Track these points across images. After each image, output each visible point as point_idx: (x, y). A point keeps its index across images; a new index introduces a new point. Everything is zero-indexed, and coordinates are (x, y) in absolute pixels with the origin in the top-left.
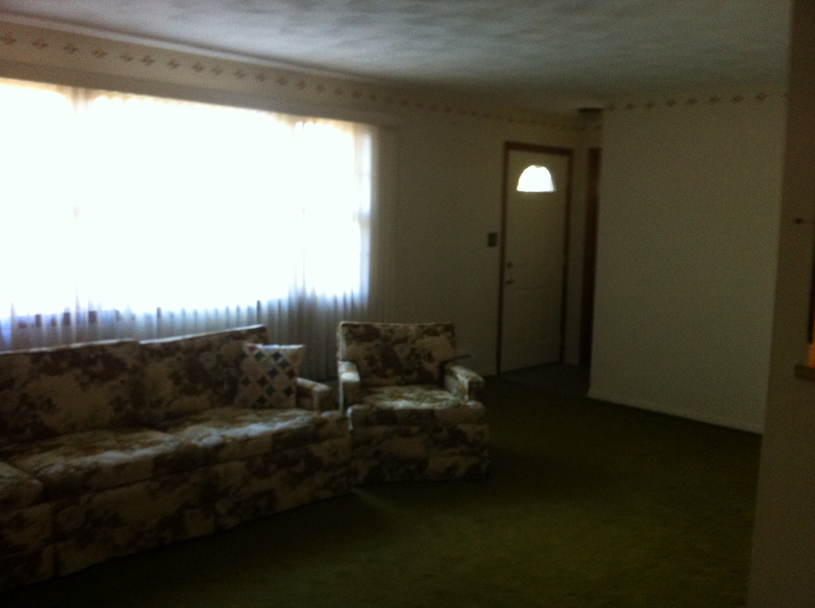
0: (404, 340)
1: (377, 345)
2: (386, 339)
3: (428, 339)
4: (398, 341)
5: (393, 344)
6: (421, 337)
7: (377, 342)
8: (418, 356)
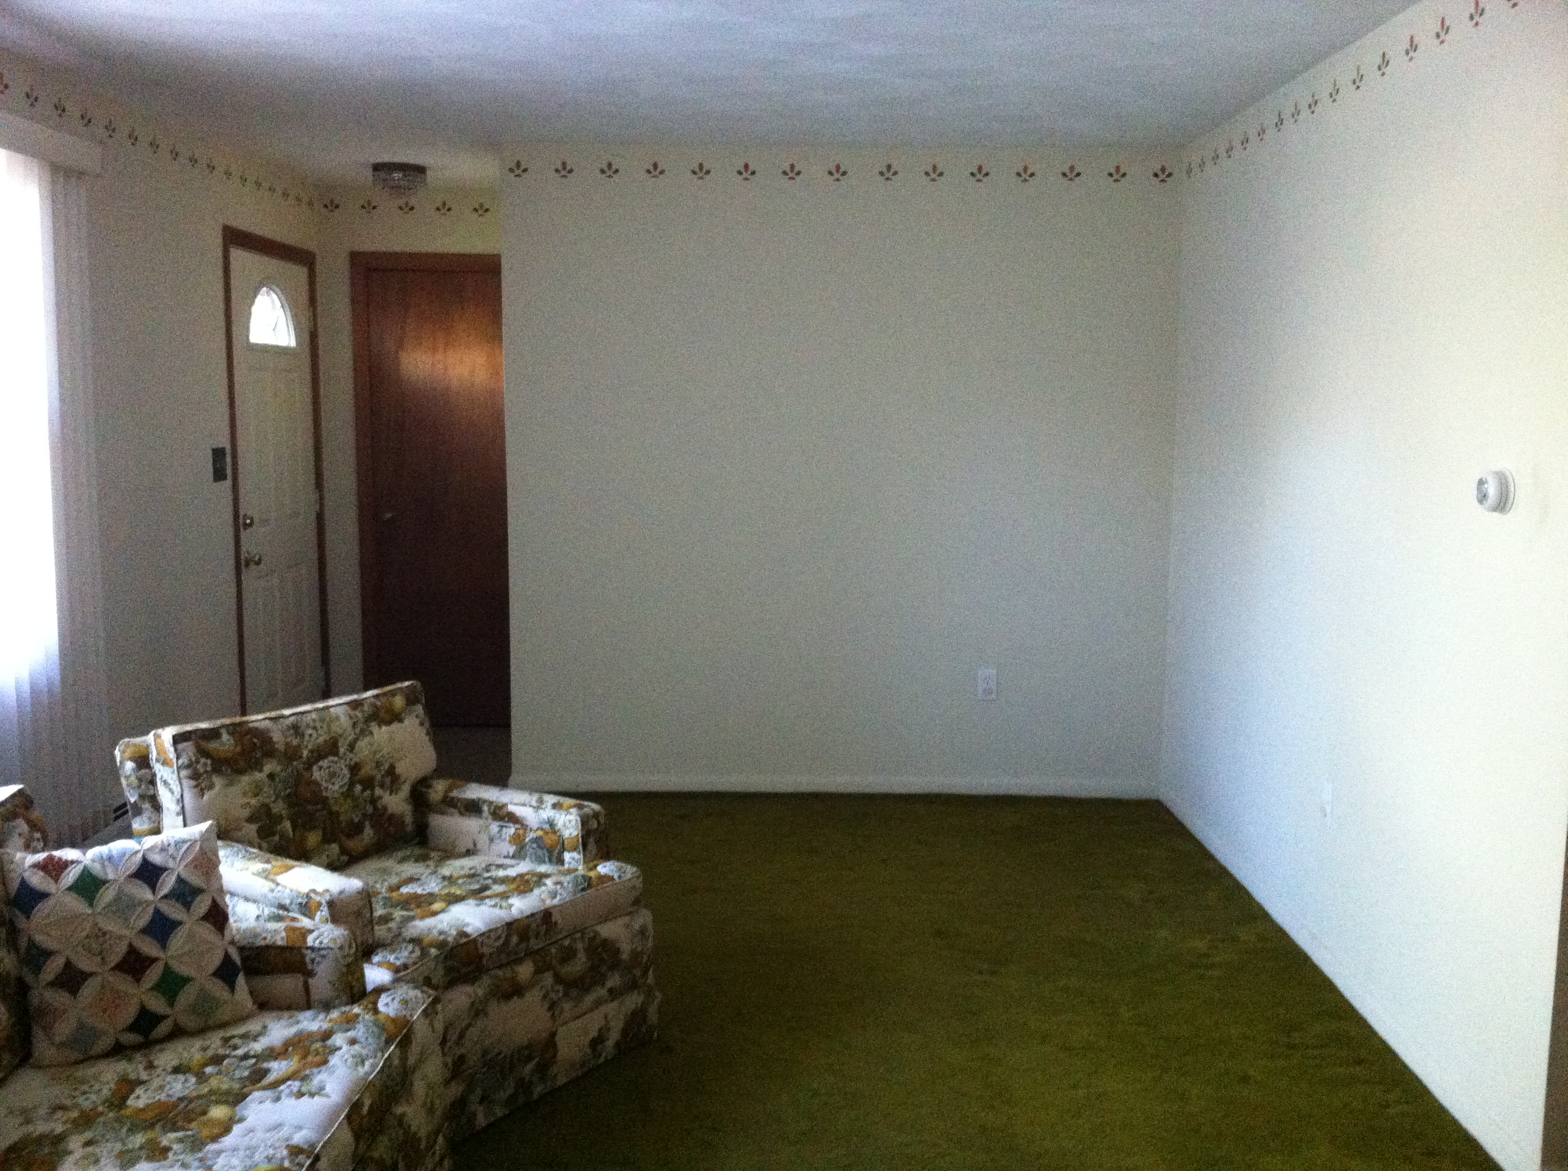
0: (331, 748)
1: (271, 776)
2: (291, 755)
3: (381, 734)
4: (319, 754)
5: (309, 766)
6: (364, 732)
7: (270, 767)
8: (368, 783)
